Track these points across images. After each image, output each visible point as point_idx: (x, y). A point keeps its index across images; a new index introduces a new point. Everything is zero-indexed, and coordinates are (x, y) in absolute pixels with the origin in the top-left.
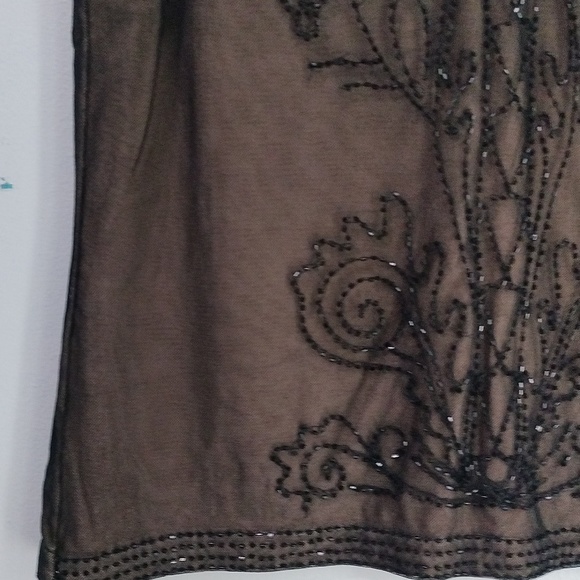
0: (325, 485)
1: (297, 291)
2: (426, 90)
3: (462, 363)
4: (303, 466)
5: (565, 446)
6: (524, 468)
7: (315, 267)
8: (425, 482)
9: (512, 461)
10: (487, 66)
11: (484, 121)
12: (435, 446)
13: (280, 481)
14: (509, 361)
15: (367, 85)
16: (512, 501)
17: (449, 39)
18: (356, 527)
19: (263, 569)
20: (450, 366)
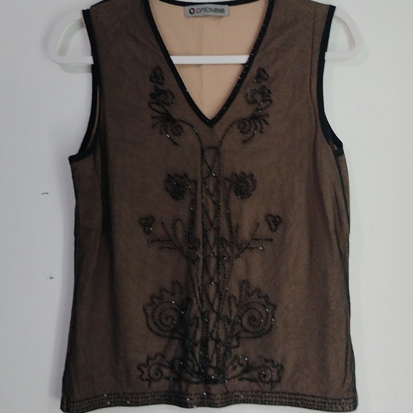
0: (156, 377)
1: (146, 313)
2: (185, 249)
3: (198, 337)
4: (149, 371)
5: (236, 363)
6: (221, 371)
7: (152, 305)
8: (188, 376)
9: (216, 369)
10: (204, 243)
11: (204, 260)
12: (190, 363)
13: (141, 377)
14: (214, 336)
15: (167, 247)
16: (215, 382)
17: (192, 234)
18: (166, 391)
19: (135, 406)
20: (194, 338)
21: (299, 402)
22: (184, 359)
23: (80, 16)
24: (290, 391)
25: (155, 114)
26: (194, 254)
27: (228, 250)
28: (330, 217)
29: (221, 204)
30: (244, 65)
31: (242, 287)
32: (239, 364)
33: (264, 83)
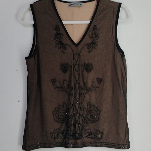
0: (57, 137)
1: (53, 114)
2: (68, 91)
3: (72, 122)
4: (54, 135)
5: (86, 132)
6: (80, 135)
7: (55, 111)
8: (69, 137)
9: (79, 134)
10: (74, 88)
11: (74, 94)
12: (69, 132)
13: (51, 137)
14: (78, 122)
15: (61, 90)
16: (79, 139)
17: (70, 85)
18: (61, 142)
19: (50, 148)
20: (71, 123)
21: (109, 146)
22: (67, 130)
23: (29, 7)
24: (105, 142)
25: (57, 42)
26: (71, 92)
27: (83, 91)
28: (120, 79)
29: (81, 74)
30: (88, 24)
31: (88, 104)
32: (87, 132)
33: (96, 31)
